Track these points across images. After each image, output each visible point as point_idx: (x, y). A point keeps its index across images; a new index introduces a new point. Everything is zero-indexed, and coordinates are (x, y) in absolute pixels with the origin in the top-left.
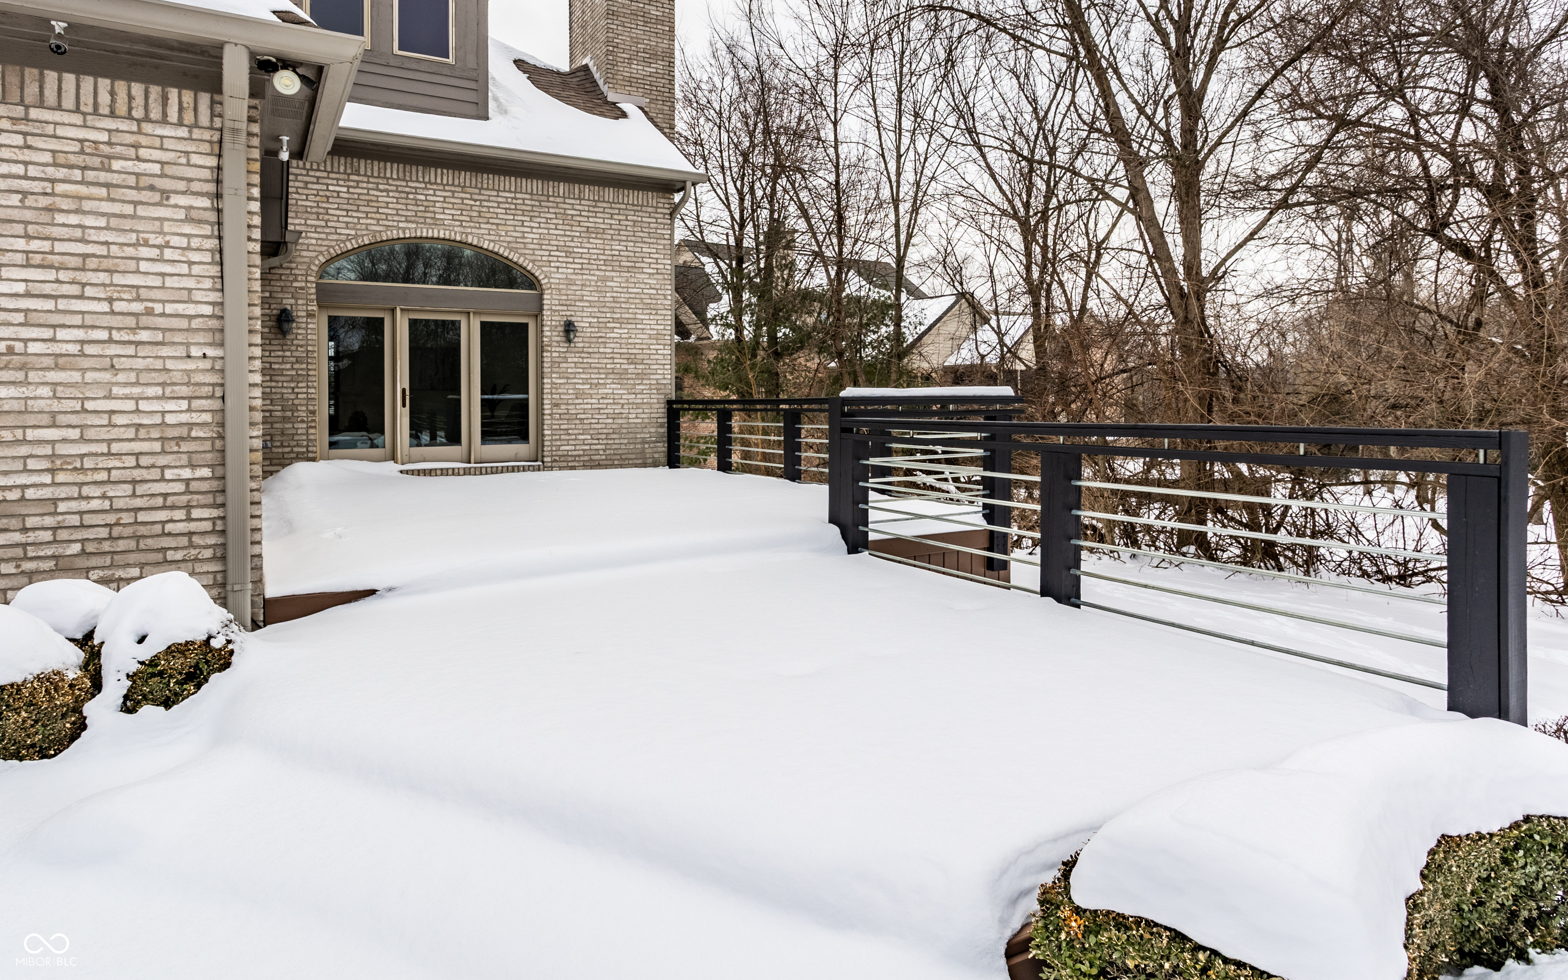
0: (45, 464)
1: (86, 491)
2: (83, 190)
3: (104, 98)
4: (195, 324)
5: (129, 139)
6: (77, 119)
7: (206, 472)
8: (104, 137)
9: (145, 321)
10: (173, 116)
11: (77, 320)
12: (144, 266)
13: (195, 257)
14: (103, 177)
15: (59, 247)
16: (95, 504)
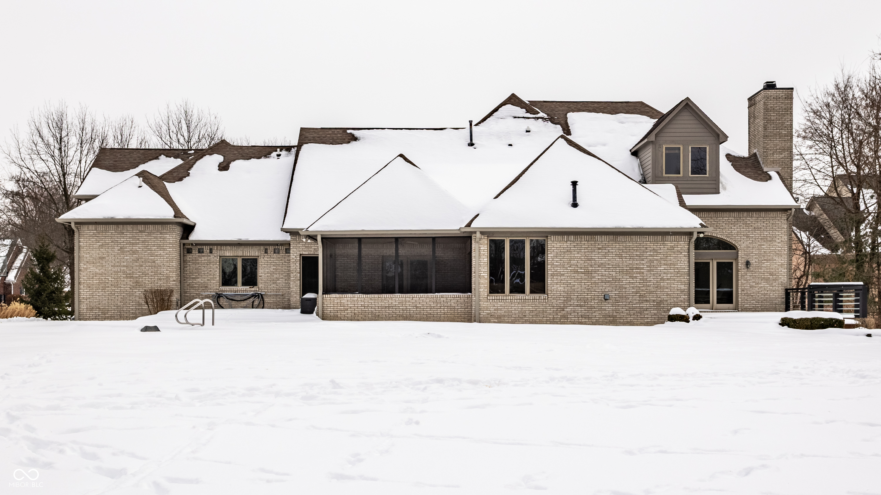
0: (666, 295)
1: (671, 299)
2: (671, 253)
3: (674, 239)
4: (685, 273)
5: (676, 245)
6: (670, 242)
7: (687, 297)
8: (673, 245)
9: (679, 273)
10: (682, 240)
11: (670, 273)
12: (678, 264)
13: (685, 262)
14: (673, 251)
15: (668, 262)
16: (672, 301)
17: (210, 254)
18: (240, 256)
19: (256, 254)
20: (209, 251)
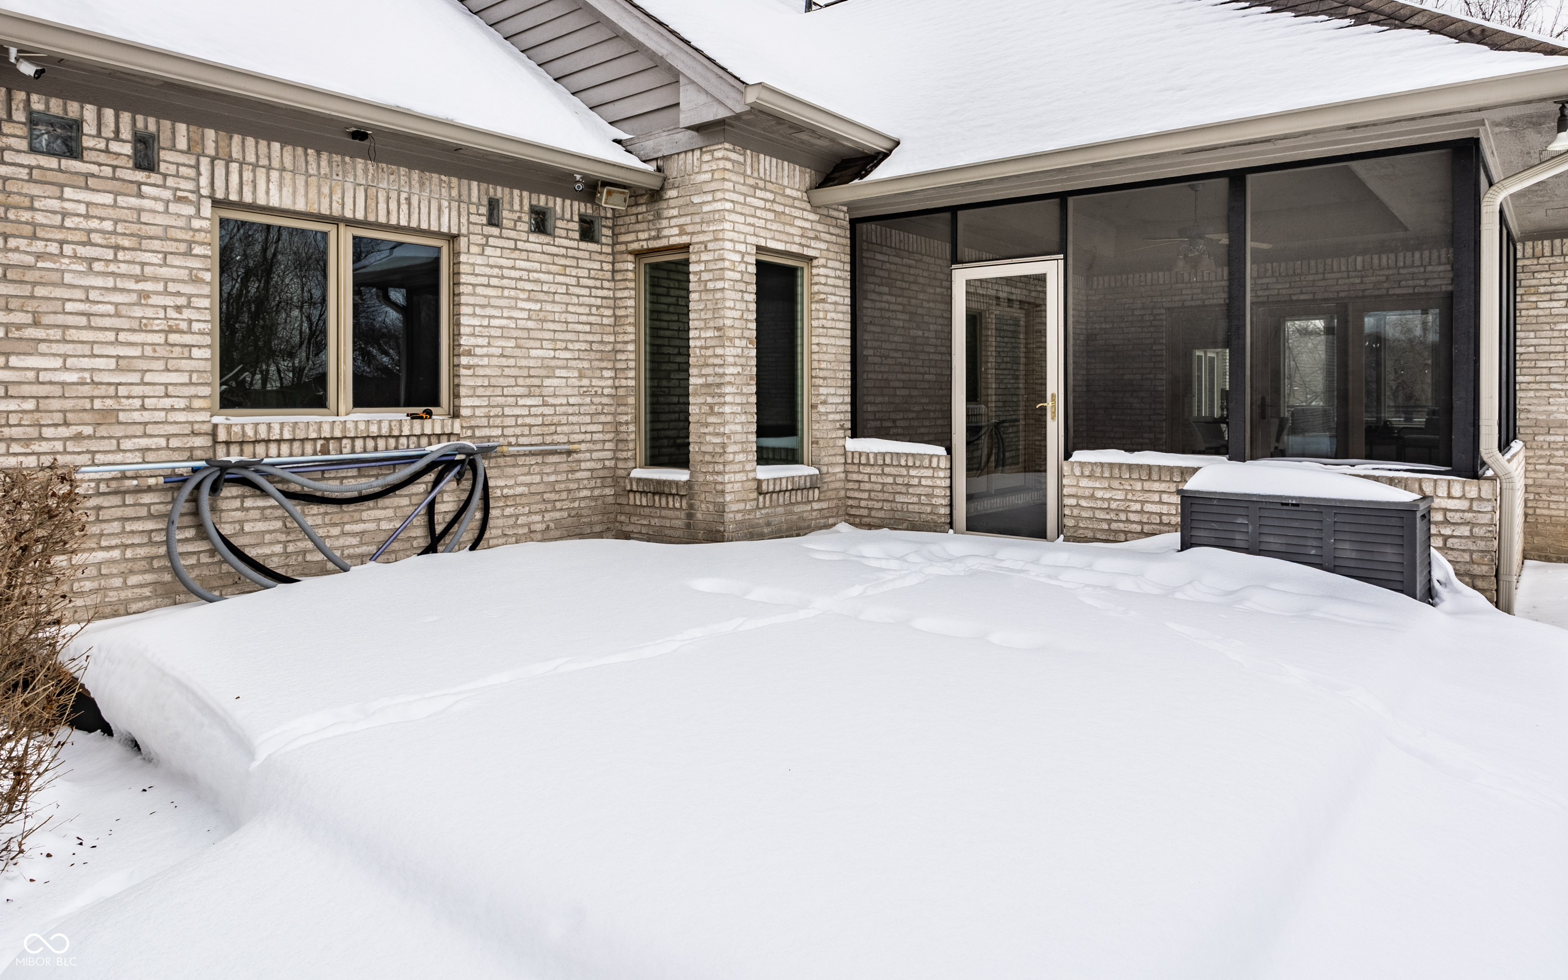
17: (140, 176)
18: (352, 223)
19: (445, 219)
20: (127, 149)
